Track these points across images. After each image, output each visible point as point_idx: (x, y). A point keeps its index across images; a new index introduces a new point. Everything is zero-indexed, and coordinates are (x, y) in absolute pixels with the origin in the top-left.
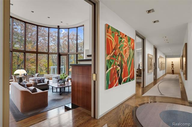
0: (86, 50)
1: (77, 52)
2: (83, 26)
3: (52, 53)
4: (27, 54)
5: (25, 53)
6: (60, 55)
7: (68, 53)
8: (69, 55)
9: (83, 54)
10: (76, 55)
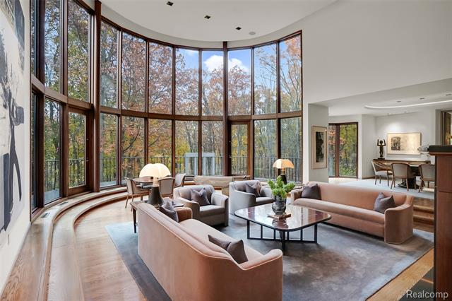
0: (309, 104)
1: (279, 112)
2: (300, 33)
3: (210, 119)
4: (152, 122)
5: (146, 119)
6: (229, 123)
7: (253, 117)
8: (254, 120)
9: (302, 116)
10: (275, 121)
